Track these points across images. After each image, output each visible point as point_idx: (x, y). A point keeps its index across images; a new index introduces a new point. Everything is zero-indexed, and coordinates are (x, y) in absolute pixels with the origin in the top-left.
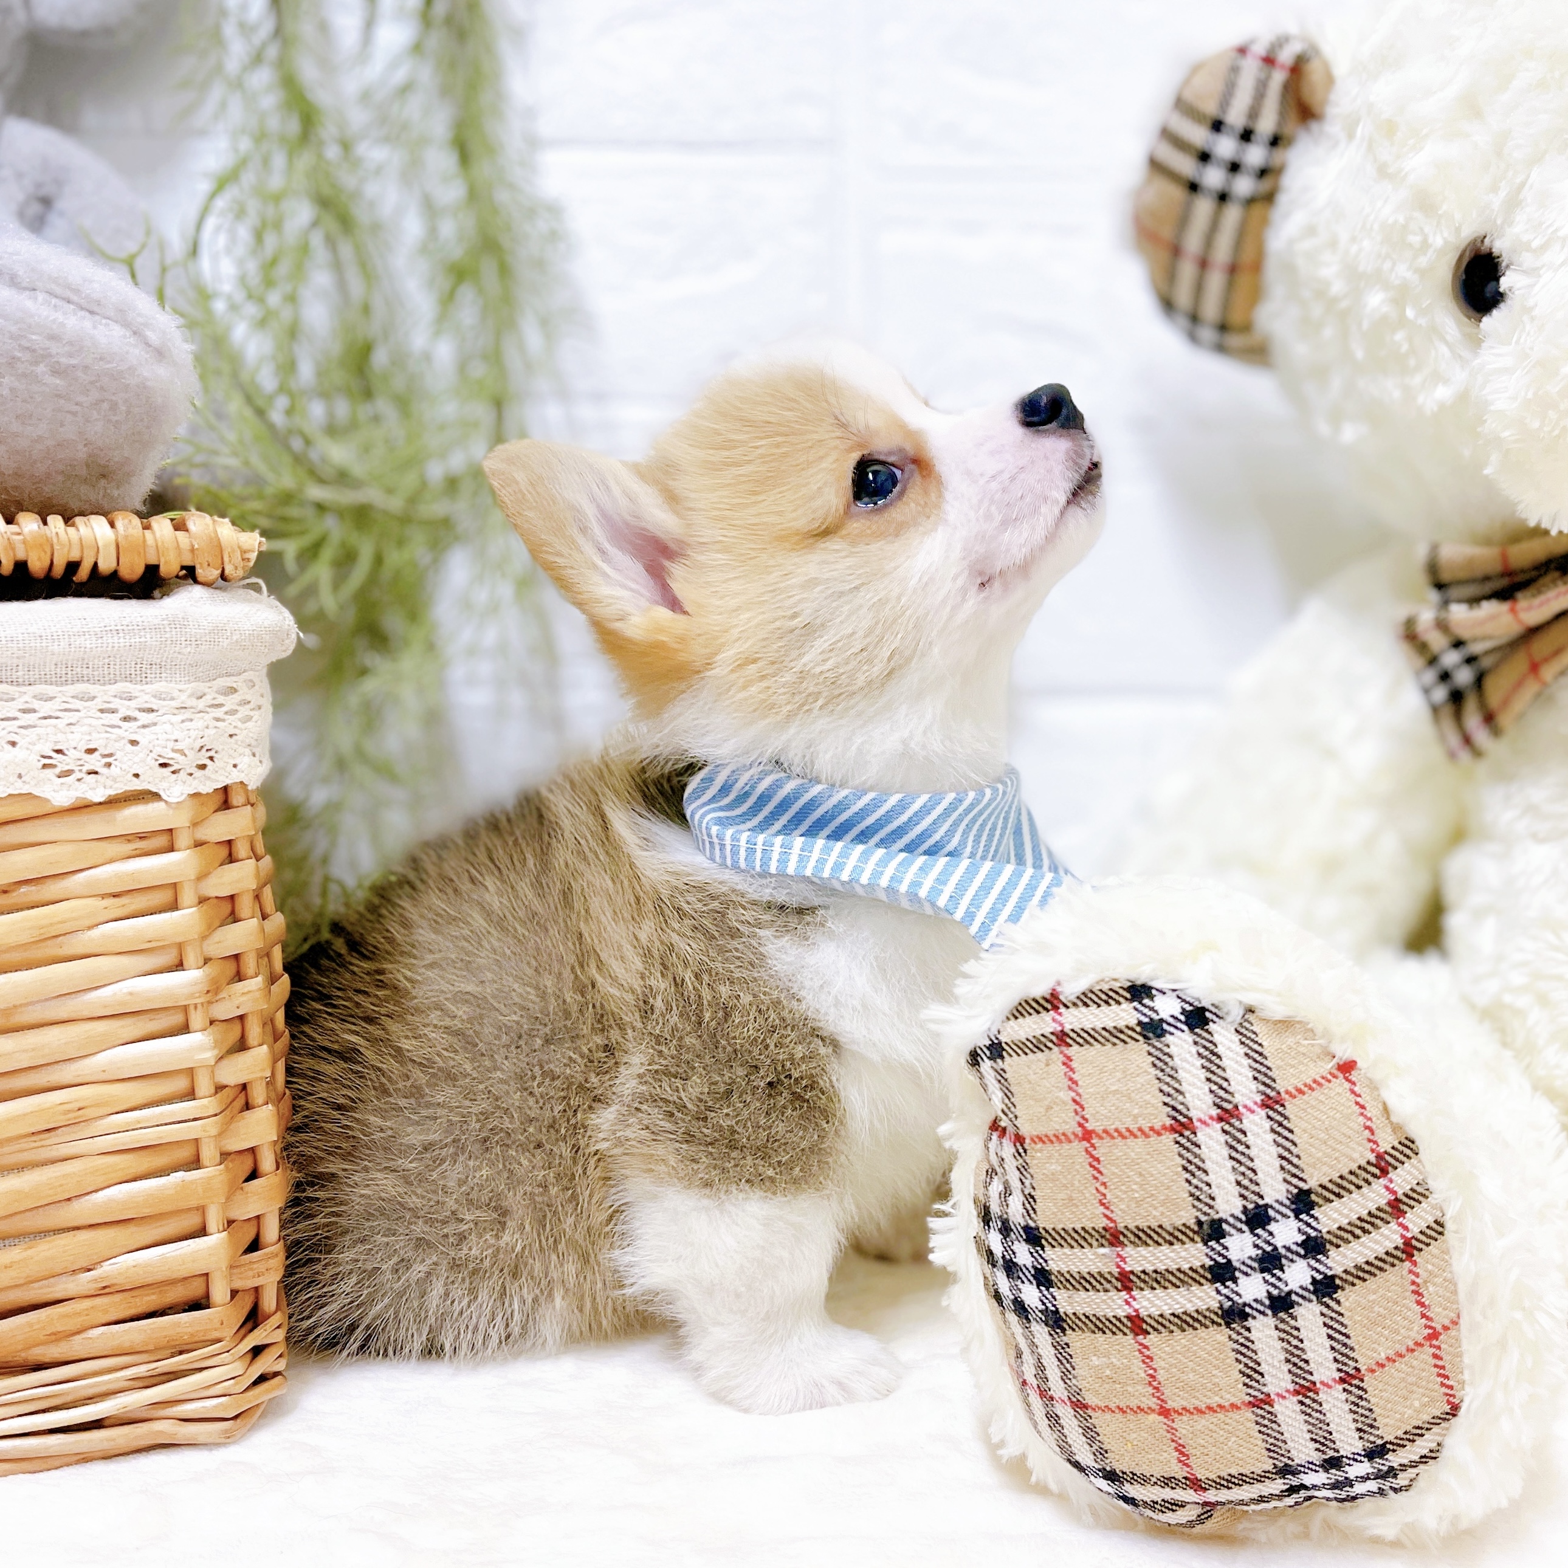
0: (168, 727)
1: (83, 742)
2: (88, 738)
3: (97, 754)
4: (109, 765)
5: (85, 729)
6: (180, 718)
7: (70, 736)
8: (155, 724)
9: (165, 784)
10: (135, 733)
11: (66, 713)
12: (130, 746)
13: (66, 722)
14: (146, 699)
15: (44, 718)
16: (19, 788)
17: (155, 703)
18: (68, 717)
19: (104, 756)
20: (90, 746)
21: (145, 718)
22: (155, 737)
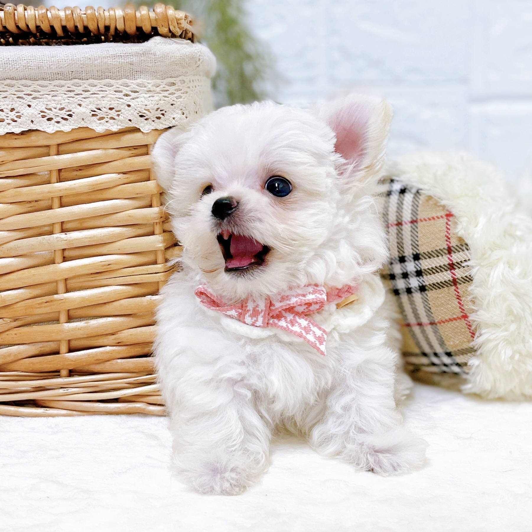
0: (143, 99)
1: (108, 105)
2: (110, 103)
3: (114, 110)
4: (118, 115)
5: (109, 99)
6: (148, 95)
7: (103, 102)
8: (138, 98)
9: (142, 125)
10: (130, 101)
11: (101, 92)
12: (127, 107)
13: (101, 96)
14: (134, 87)
15: (92, 94)
16: (83, 124)
17: (138, 89)
18: (102, 94)
19: (117, 111)
20: (111, 107)
21: (134, 95)
22: (137, 103)
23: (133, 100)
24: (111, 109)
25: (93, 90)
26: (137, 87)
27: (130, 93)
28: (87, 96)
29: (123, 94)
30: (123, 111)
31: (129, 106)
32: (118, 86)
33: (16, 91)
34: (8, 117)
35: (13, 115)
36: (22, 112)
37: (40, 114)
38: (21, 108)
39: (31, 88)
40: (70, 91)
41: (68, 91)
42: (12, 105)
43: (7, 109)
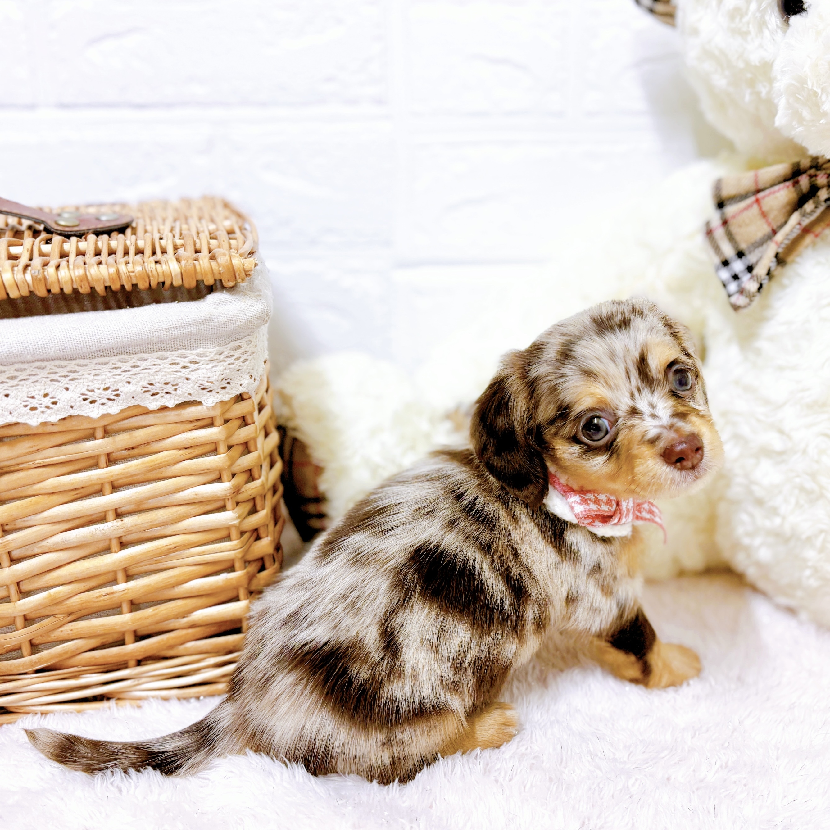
0: (204, 371)
1: (163, 379)
2: (165, 378)
3: (170, 385)
4: (176, 390)
5: (163, 373)
6: (210, 366)
7: (156, 377)
8: (198, 369)
9: (205, 398)
10: (188, 374)
11: (154, 367)
12: (186, 380)
13: (154, 371)
14: (193, 358)
15: (143, 369)
16: (133, 403)
17: (197, 359)
18: (155, 368)
19: (173, 385)
20: (167, 381)
21: (193, 366)
22: (198, 376)
23: (192, 373)
24: (166, 384)
25: (143, 365)
26: (196, 357)
27: (189, 365)
28: (137, 372)
29: (180, 366)
30: (180, 385)
31: (187, 379)
32: (173, 358)
33: (49, 373)
34: (41, 404)
35: (47, 401)
36: (58, 397)
37: (80, 397)
38: (56, 392)
39: (68, 369)
40: (116, 368)
41: (113, 368)
42: (45, 389)
43: (39, 395)
